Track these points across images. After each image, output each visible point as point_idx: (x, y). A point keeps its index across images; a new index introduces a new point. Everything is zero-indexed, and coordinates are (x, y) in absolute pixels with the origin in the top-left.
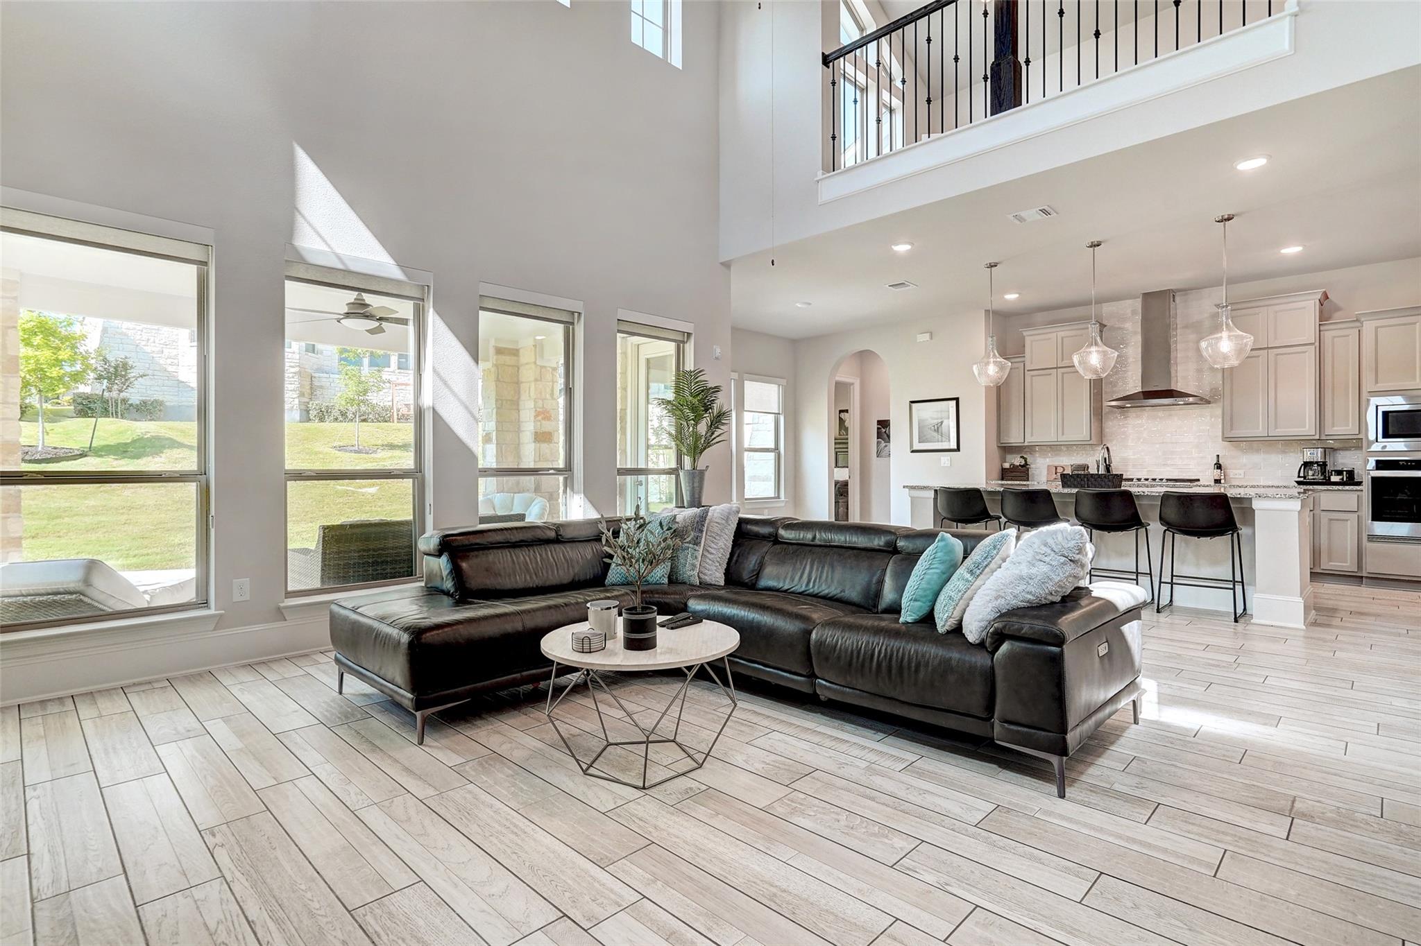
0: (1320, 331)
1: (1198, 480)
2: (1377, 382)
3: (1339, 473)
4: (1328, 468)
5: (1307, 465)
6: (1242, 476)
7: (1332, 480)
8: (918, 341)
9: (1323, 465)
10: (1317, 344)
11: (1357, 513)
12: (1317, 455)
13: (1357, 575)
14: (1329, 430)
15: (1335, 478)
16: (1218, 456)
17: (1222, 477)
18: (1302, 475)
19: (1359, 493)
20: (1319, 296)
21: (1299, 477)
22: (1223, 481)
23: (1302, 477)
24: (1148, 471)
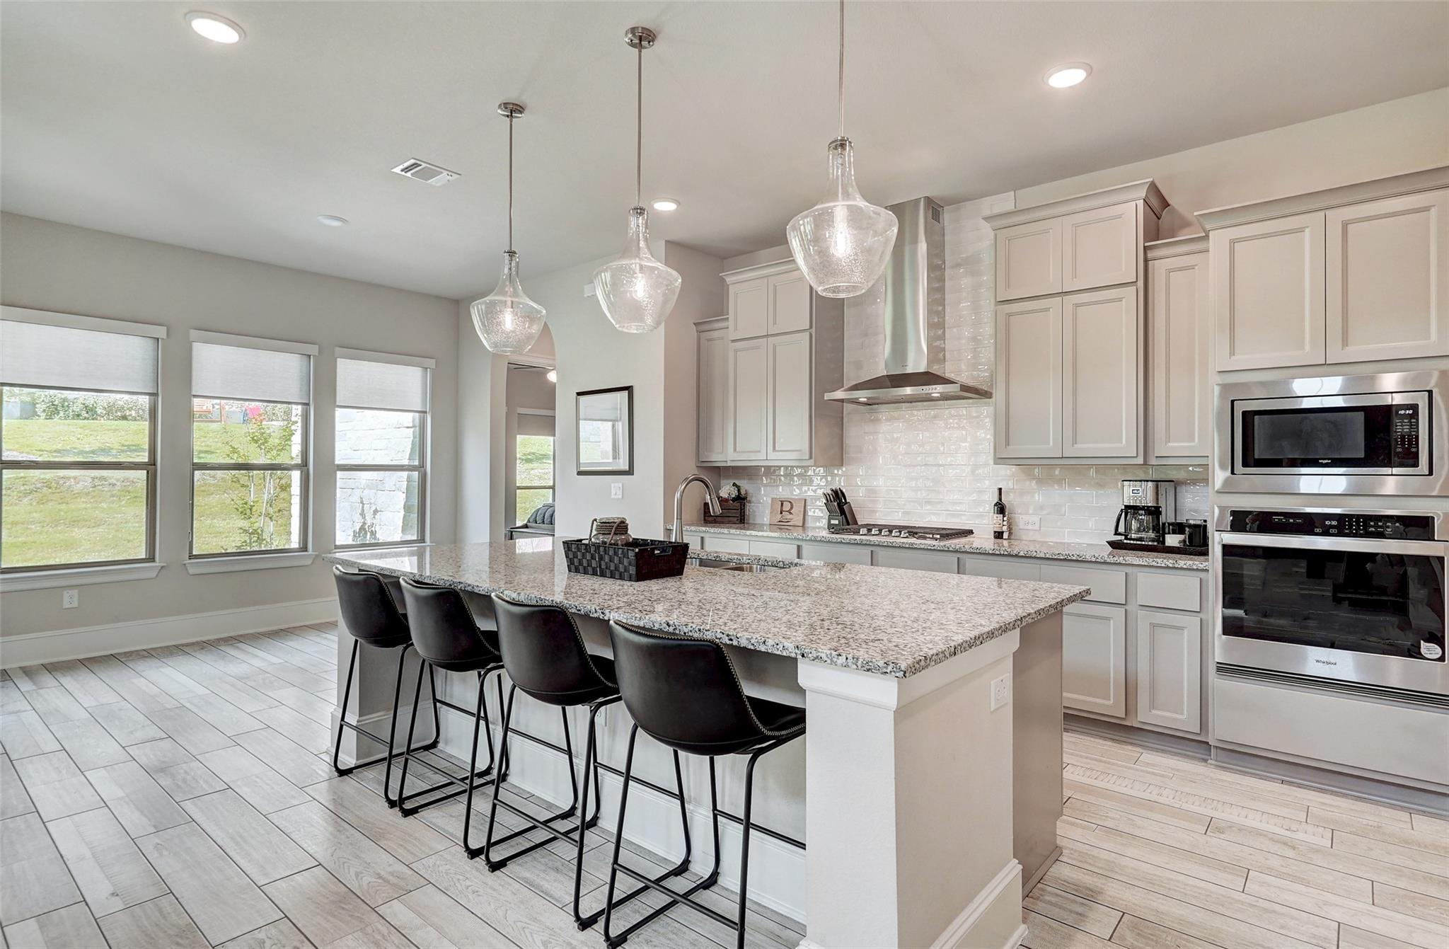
0: (1146, 261)
1: (971, 532)
2: (1232, 353)
3: (1179, 528)
4: (1163, 519)
5: (1130, 510)
6: (1037, 527)
7: (1167, 544)
8: (585, 296)
9: (1155, 512)
10: (1141, 283)
11: (1201, 615)
12: (1145, 496)
13: (1200, 739)
14: (1160, 449)
15: (1172, 540)
16: (1000, 489)
17: (1005, 528)
18: (1121, 529)
19: (1202, 575)
20: (1143, 193)
21: (1117, 533)
22: (1005, 536)
23: (1120, 534)
24: (904, 513)
